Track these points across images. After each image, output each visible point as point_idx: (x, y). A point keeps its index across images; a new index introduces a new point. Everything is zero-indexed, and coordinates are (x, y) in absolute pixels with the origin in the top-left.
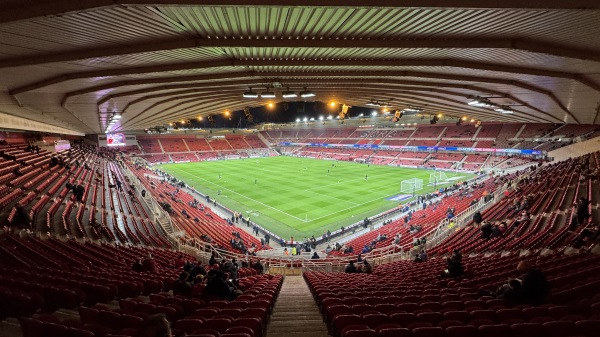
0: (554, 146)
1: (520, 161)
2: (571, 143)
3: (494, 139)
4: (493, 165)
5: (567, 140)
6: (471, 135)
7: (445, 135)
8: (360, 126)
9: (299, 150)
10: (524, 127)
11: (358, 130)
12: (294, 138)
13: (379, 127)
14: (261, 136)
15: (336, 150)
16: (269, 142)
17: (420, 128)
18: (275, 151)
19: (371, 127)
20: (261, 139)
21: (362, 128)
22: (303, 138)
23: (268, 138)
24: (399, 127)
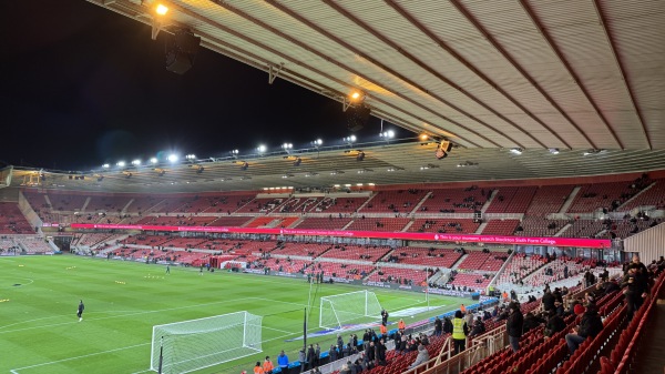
3: (519, 216)
6: (476, 208)
7: (426, 207)
8: (266, 189)
9: (118, 242)
10: (577, 190)
11: (259, 196)
12: (116, 214)
13: (301, 191)
14: (24, 205)
15: (201, 240)
16: (42, 219)
17: (381, 193)
18: (52, 243)
19: (287, 191)
20: (24, 212)
21: (269, 192)
22: (137, 214)
23: (42, 210)
24: (342, 190)
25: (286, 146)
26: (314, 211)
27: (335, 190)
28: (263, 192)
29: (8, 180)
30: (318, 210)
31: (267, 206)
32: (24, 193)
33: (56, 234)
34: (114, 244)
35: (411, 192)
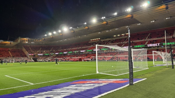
8: (91, 40)
9: (50, 58)
11: (89, 42)
12: (49, 51)
13: (103, 39)
14: (24, 50)
15: (74, 56)
16: (29, 53)
18: (32, 59)
19: (98, 39)
20: (24, 52)
21: (92, 41)
22: (55, 51)
23: (29, 51)
24: (117, 37)
25: (103, 18)
27: (115, 37)
28: (91, 41)
29: (19, 41)
30: (110, 43)
31: (93, 44)
32: (24, 47)
33: (33, 57)
34: (49, 59)
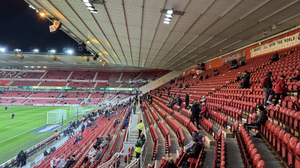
0: (140, 85)
1: (123, 96)
2: (147, 83)
3: (107, 81)
4: (110, 99)
5: (144, 81)
6: (92, 78)
7: (72, 78)
10: (122, 74)
13: (5, 68)
17: (50, 71)
24: (29, 69)
25: (17, 50)
26: (17, 78)
27: (25, 69)
30: (19, 77)
35: (64, 71)
